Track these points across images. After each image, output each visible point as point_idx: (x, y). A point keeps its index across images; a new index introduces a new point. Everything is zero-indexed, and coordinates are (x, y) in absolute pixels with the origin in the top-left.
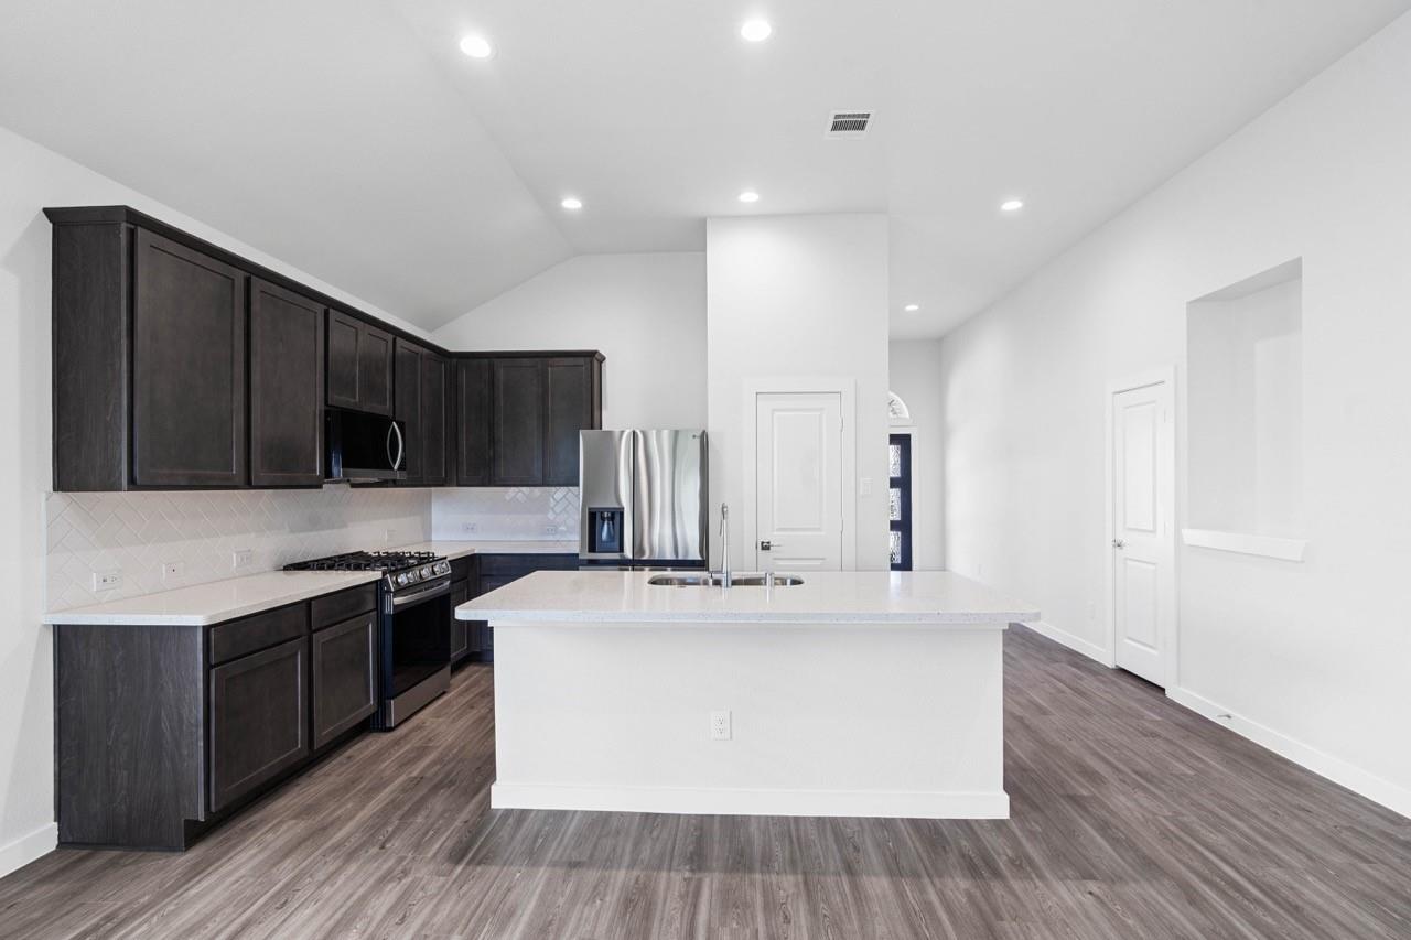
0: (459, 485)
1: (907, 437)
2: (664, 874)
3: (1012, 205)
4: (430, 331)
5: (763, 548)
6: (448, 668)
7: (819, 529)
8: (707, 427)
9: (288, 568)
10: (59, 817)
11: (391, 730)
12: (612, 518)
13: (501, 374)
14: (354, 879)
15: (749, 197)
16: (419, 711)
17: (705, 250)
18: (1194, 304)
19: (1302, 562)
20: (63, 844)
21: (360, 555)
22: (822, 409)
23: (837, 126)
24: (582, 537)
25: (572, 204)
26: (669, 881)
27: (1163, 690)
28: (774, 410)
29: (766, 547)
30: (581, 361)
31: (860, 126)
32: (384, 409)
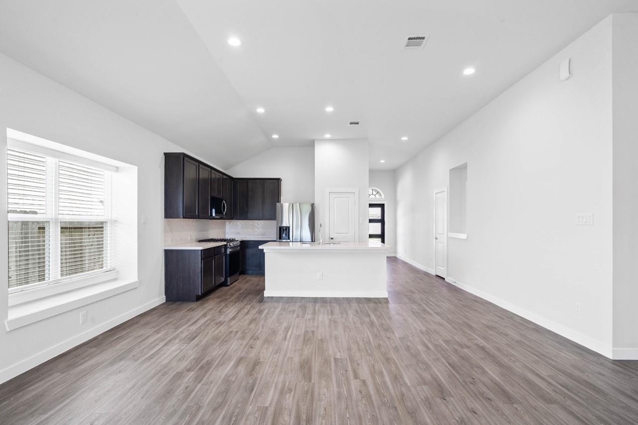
0: (236, 219)
1: (383, 205)
2: (308, 304)
3: (405, 138)
4: (225, 170)
5: (331, 239)
6: (238, 273)
7: (348, 233)
8: (314, 201)
9: (199, 241)
10: (166, 295)
11: (228, 286)
12: (286, 230)
13: (250, 185)
14: (238, 306)
15: (328, 136)
16: (234, 282)
17: (314, 146)
18: (451, 170)
19: (467, 239)
20: (167, 300)
21: (212, 239)
22: (349, 197)
23: (351, 124)
24: (277, 235)
25: (275, 136)
26: (309, 305)
27: (444, 279)
28: (335, 198)
29: (332, 239)
30: (275, 181)
31: (358, 124)
32: (220, 196)
